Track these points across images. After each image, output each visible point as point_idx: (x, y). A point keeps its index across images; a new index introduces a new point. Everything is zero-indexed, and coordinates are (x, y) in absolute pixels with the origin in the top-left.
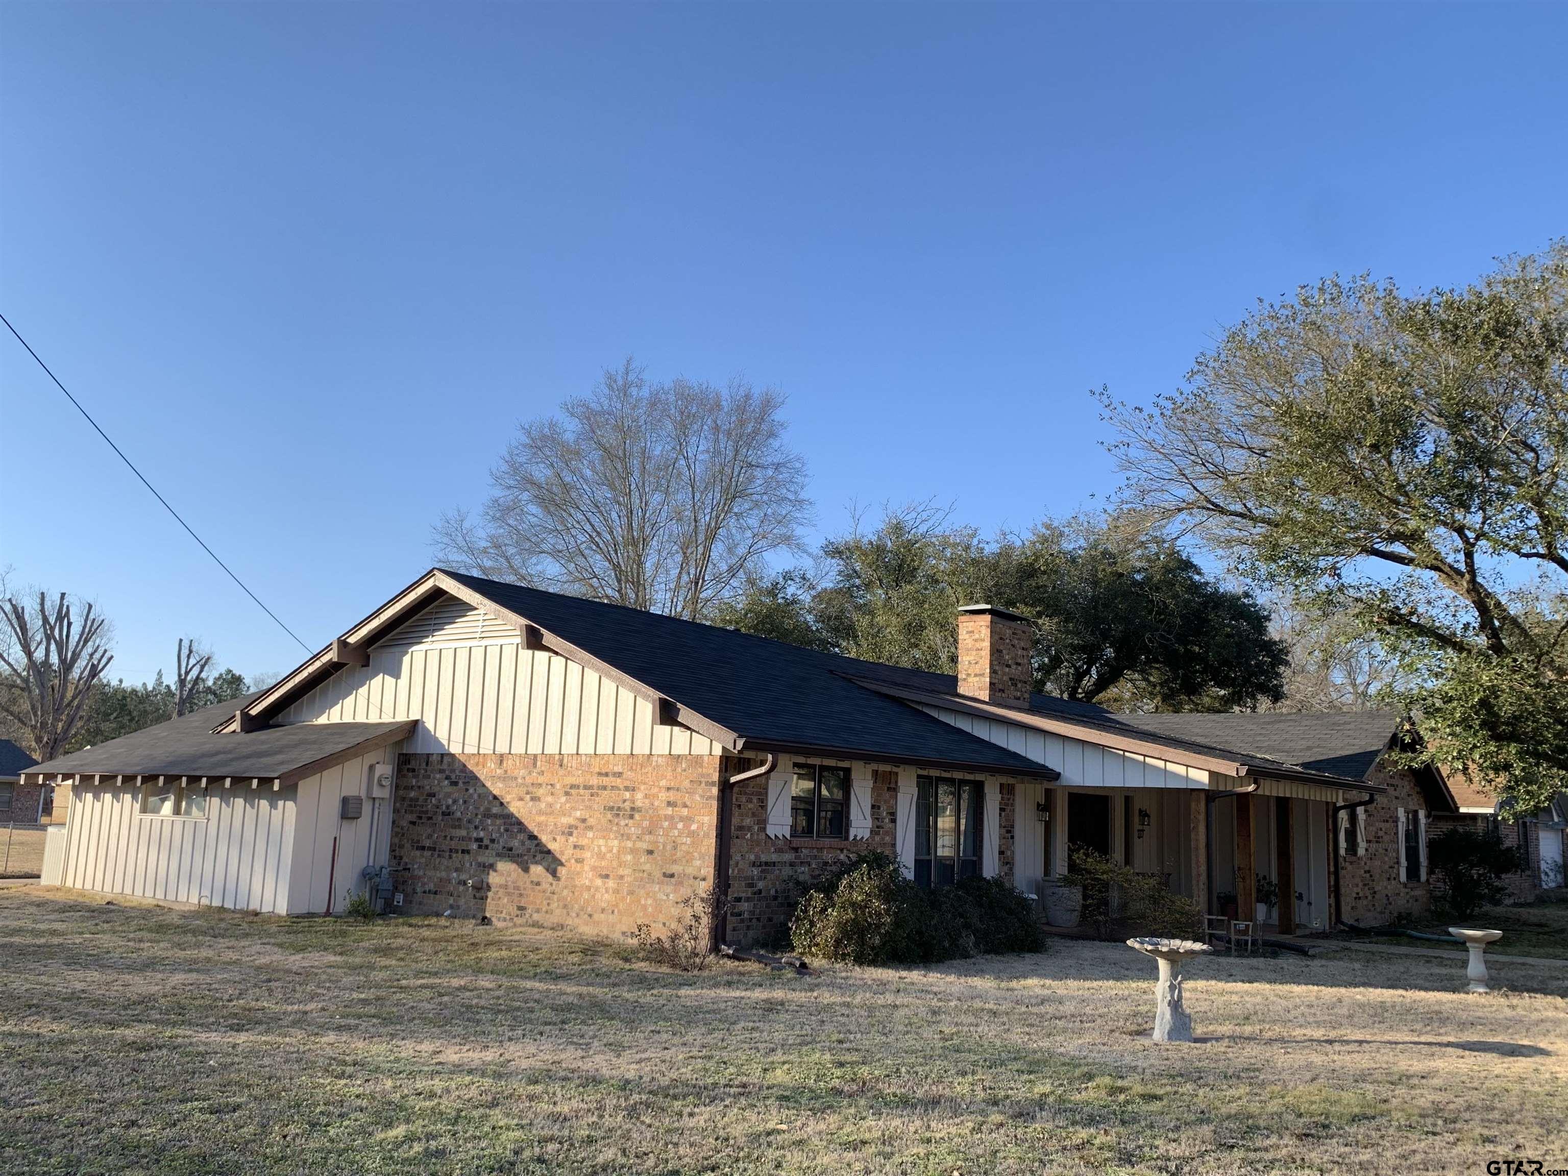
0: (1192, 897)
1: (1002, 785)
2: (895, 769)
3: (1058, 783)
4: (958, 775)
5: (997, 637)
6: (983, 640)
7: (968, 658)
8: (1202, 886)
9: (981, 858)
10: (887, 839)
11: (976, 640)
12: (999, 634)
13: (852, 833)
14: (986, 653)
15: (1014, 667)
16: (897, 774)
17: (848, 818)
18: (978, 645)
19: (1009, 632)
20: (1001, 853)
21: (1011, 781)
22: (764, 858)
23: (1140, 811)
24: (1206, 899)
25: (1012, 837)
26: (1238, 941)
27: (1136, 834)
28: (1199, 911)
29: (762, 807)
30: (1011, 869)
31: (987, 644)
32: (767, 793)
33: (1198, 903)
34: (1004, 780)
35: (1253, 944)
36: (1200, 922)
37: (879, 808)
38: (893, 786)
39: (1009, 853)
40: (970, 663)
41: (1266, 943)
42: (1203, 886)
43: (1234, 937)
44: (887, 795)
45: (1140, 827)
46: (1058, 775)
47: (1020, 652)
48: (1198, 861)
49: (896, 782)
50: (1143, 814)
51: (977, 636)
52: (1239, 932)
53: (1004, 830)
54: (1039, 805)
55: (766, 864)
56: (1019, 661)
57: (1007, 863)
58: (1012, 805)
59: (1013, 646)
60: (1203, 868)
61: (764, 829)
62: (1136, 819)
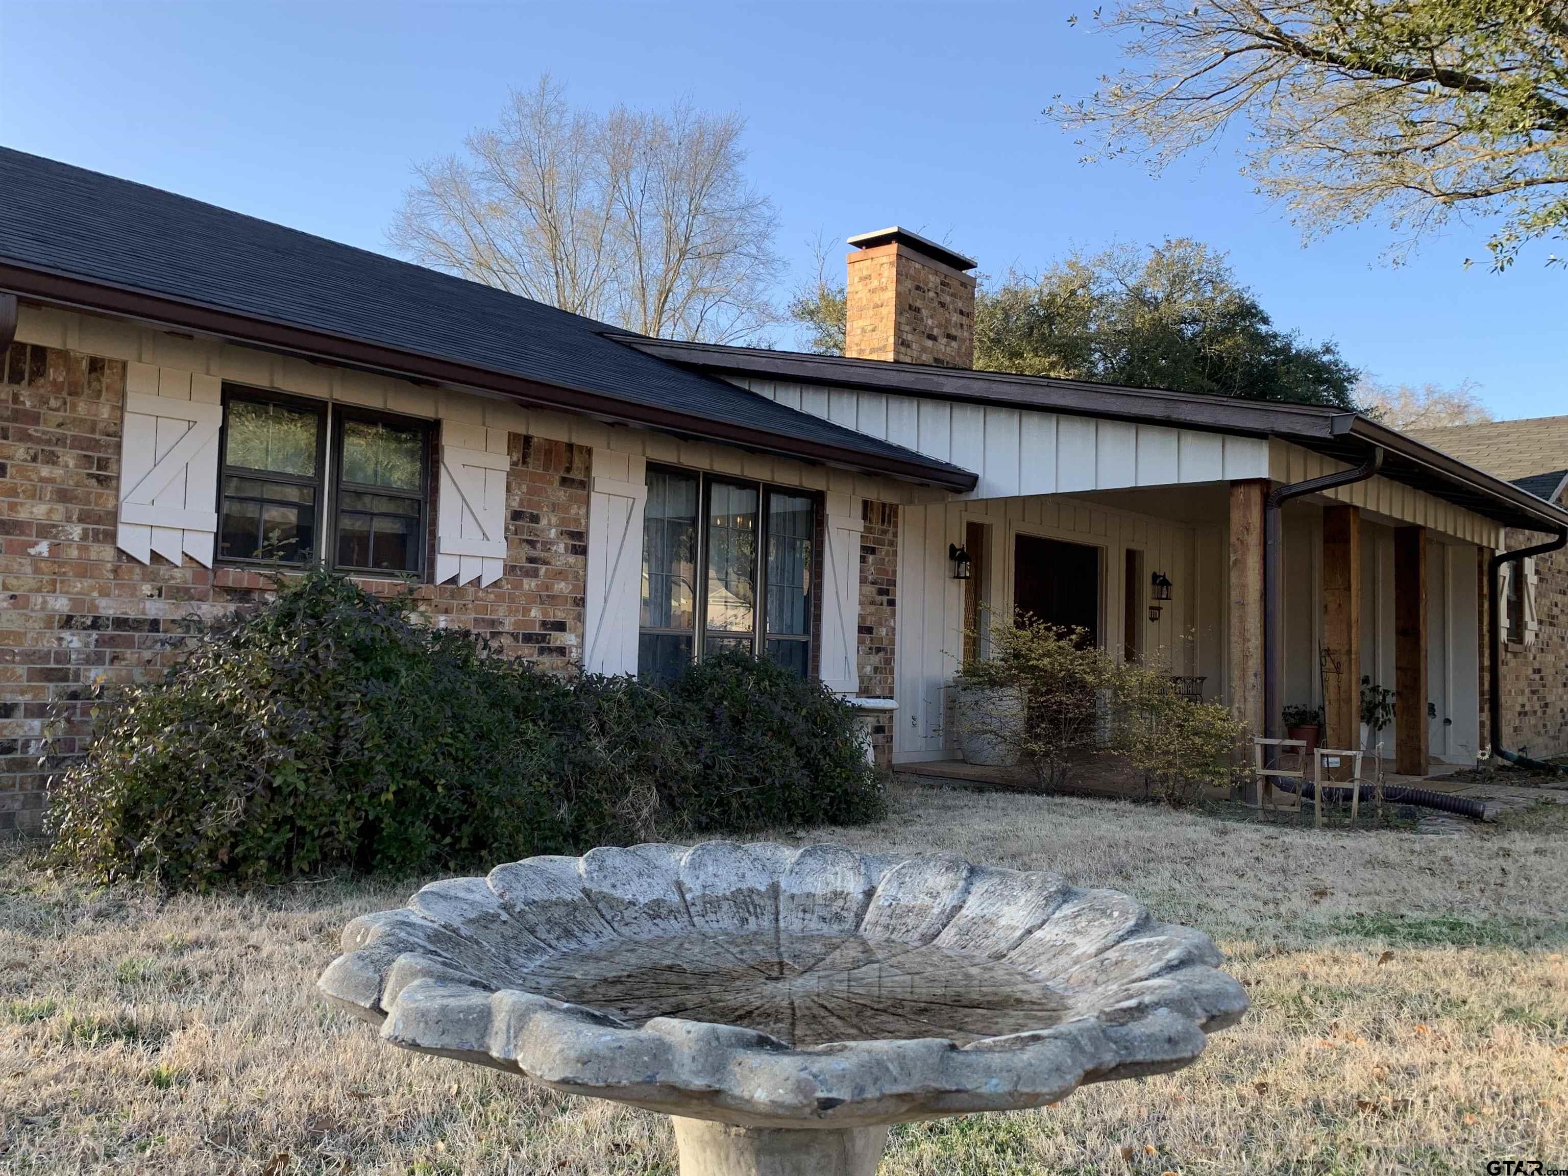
0: (1231, 702)
1: (866, 505)
2: (580, 439)
3: (973, 496)
4: (759, 472)
5: (909, 284)
6: (884, 289)
7: (861, 323)
8: (1251, 680)
9: (817, 636)
10: (561, 587)
11: (873, 291)
12: (913, 279)
13: (444, 570)
14: (889, 312)
15: (944, 341)
16: (589, 451)
17: (433, 534)
18: (876, 299)
19: (933, 280)
20: (865, 630)
21: (887, 497)
22: (108, 608)
23: (1155, 576)
24: (1261, 705)
25: (892, 603)
26: (1329, 795)
27: (1146, 614)
28: (1244, 731)
29: (101, 480)
30: (888, 661)
31: (890, 295)
32: (119, 446)
33: (1242, 715)
34: (875, 494)
35: (1362, 798)
36: (1247, 754)
37: (535, 519)
38: (577, 475)
39: (883, 632)
40: (864, 331)
41: (1391, 796)
42: (1254, 680)
43: (1319, 785)
44: (562, 495)
45: (1155, 603)
46: (972, 481)
47: (955, 318)
48: (1243, 631)
49: (588, 469)
50: (1161, 582)
51: (875, 283)
52: (1328, 773)
53: (871, 590)
54: (953, 549)
55: (121, 623)
56: (953, 332)
57: (879, 650)
58: (892, 544)
59: (943, 305)
60: (1255, 643)
61: (112, 537)
62: (1147, 589)
